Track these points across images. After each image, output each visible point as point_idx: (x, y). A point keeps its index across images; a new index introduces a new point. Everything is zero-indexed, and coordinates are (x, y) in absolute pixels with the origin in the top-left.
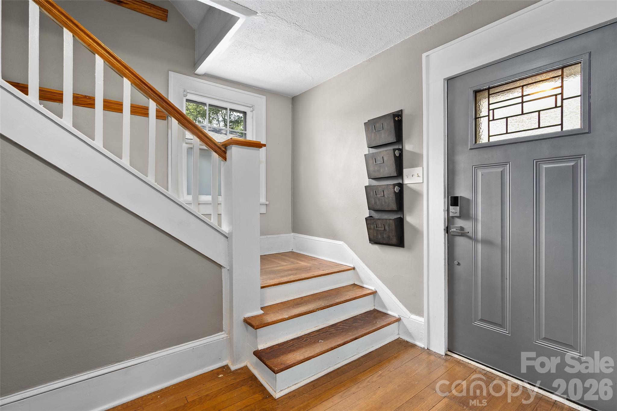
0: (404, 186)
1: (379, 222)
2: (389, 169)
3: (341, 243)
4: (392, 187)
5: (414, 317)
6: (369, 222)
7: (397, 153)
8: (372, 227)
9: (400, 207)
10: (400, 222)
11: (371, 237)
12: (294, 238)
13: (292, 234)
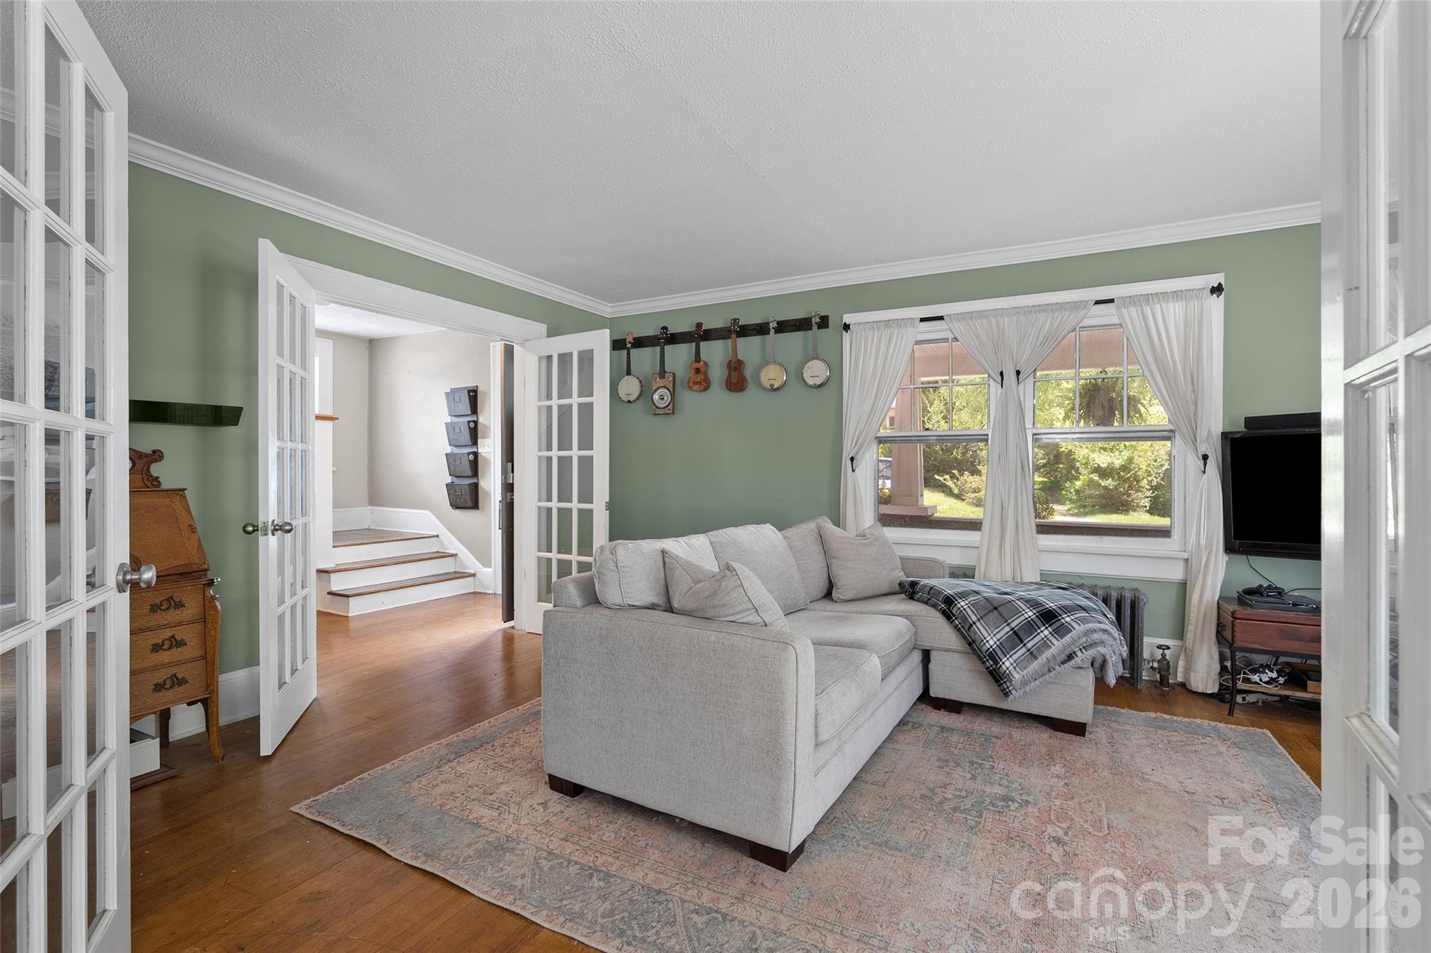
0: (479, 455)
1: (457, 487)
2: (465, 437)
3: (426, 512)
4: (466, 455)
5: (486, 569)
6: (448, 487)
7: (472, 425)
8: (452, 492)
9: (475, 473)
10: (475, 487)
11: (452, 502)
12: (371, 513)
13: (369, 507)
